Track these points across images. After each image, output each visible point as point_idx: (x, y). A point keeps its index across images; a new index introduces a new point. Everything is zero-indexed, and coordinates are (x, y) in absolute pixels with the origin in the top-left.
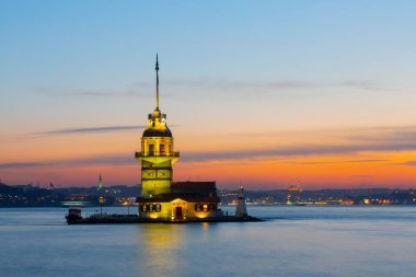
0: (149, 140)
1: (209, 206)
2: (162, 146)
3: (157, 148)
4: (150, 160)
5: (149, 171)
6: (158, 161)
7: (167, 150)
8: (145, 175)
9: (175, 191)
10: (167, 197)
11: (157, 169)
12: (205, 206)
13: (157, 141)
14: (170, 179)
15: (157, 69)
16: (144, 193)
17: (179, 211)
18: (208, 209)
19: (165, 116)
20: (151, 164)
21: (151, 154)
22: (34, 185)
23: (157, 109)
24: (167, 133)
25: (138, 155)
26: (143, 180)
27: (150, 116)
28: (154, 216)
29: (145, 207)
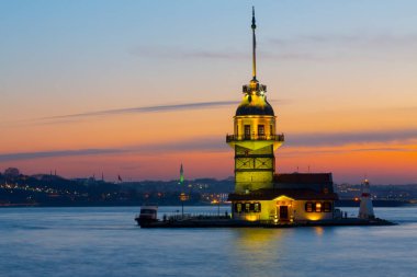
0: (243, 120)
1: (323, 205)
2: (261, 127)
3: (255, 129)
4: (246, 145)
5: (245, 160)
6: (256, 147)
7: (267, 132)
8: (240, 165)
9: (279, 186)
10: (268, 193)
11: (254, 157)
12: (319, 206)
13: (255, 121)
14: (272, 170)
15: (254, 26)
16: (238, 188)
17: (283, 211)
18: (322, 209)
19: (264, 88)
20: (247, 150)
21: (247, 138)
22: (98, 178)
23: (254, 79)
24: (267, 110)
25: (229, 139)
26: (237, 171)
27: (245, 89)
28: (252, 218)
29: (239, 206)
